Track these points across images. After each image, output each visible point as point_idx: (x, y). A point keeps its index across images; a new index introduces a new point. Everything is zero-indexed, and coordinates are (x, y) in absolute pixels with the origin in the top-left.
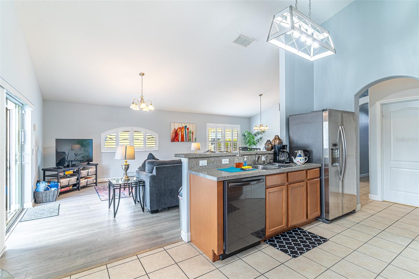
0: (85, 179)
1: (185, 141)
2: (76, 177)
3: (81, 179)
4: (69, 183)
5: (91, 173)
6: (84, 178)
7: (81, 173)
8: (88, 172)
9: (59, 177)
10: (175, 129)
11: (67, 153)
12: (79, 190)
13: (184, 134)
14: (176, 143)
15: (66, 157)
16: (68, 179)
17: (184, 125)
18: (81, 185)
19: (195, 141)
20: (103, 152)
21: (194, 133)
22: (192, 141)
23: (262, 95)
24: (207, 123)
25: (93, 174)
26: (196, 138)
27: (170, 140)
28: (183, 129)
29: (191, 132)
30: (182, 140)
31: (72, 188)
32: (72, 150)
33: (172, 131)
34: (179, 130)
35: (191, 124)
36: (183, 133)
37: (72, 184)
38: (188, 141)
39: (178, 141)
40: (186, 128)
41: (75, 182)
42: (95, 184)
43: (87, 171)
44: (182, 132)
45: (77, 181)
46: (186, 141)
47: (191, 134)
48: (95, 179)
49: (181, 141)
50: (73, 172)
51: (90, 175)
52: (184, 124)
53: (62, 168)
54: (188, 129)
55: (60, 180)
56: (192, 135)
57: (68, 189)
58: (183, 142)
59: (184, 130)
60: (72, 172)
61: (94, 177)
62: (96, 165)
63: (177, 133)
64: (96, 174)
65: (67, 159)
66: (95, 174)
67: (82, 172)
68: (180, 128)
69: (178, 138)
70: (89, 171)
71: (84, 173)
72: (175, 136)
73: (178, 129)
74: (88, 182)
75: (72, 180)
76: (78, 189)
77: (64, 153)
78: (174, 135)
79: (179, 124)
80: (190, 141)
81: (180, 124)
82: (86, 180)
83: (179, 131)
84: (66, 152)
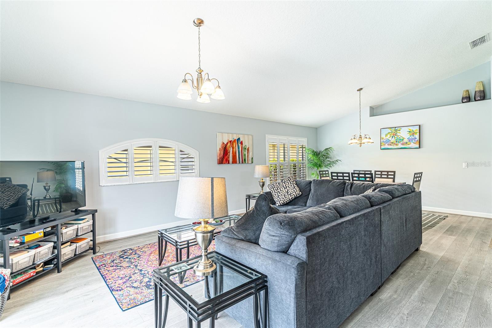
0: (70, 245)
1: (238, 162)
2: (52, 244)
3: (62, 247)
4: (34, 262)
5: (83, 230)
6: (69, 243)
7: (62, 234)
8: (78, 228)
9: (8, 251)
10: (224, 143)
11: (29, 187)
12: (58, 272)
13: (236, 152)
14: (225, 166)
15: (28, 193)
16: (32, 252)
17: (236, 138)
18: (63, 259)
19: (252, 163)
20: (104, 186)
21: (250, 150)
22: (248, 163)
23: (362, 89)
24: (267, 134)
25: (86, 232)
26: (252, 158)
27: (216, 162)
28: (235, 143)
29: (245, 148)
30: (234, 162)
31: (42, 269)
32: (38, 182)
33: (219, 146)
34: (229, 144)
35: (246, 135)
36: (235, 149)
37: (43, 261)
38: (242, 163)
39: (229, 163)
40: (239, 141)
41: (50, 256)
42: (92, 251)
43: (75, 227)
44: (233, 148)
45: (53, 253)
46: (240, 163)
47: (246, 150)
48: (91, 240)
49: (232, 163)
50: (44, 233)
51: (81, 234)
52: (236, 135)
53: (14, 231)
54: (242, 143)
55: (11, 257)
56: (248, 153)
57: (32, 274)
58: (234, 165)
59: (237, 145)
60: (42, 235)
61: (90, 237)
62: (93, 213)
63: (227, 151)
64: (93, 231)
65: (31, 194)
66: (91, 231)
67: (64, 231)
68: (231, 141)
69: (229, 157)
70: (80, 226)
71: (68, 232)
72: (224, 154)
73: (227, 143)
74: (77, 249)
75: (42, 253)
76: (57, 269)
77: (25, 186)
78: (222, 153)
79: (228, 134)
80: (245, 162)
81: (231, 135)
82: (74, 246)
83: (229, 147)
84: (28, 185)
